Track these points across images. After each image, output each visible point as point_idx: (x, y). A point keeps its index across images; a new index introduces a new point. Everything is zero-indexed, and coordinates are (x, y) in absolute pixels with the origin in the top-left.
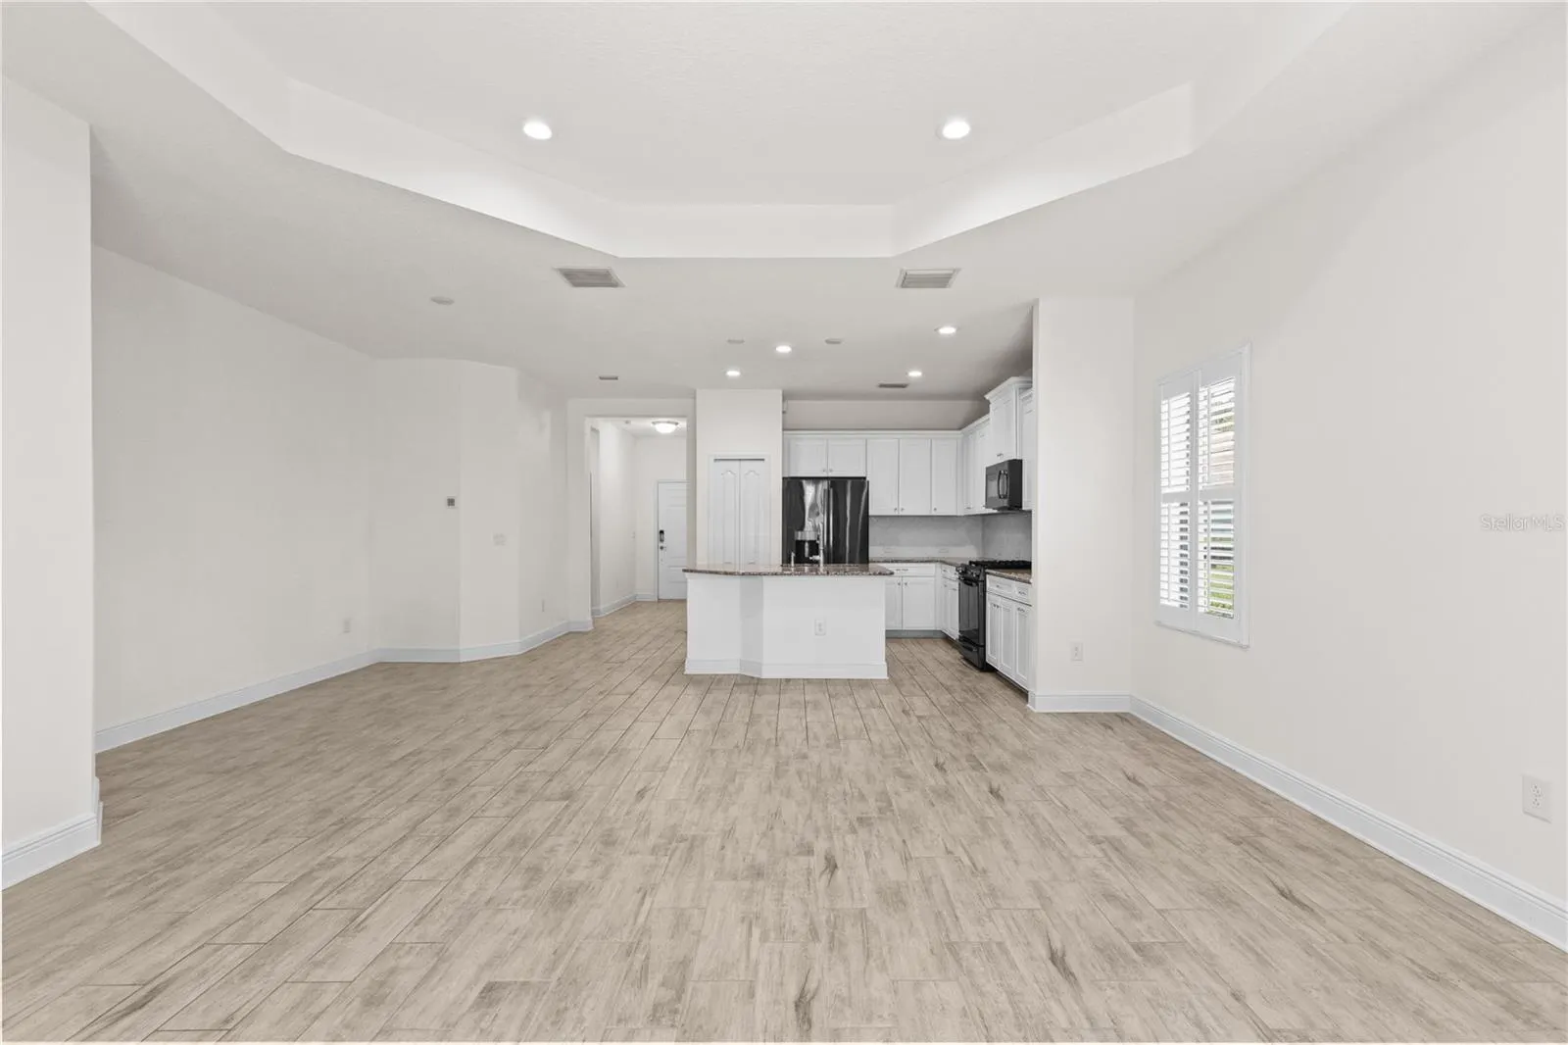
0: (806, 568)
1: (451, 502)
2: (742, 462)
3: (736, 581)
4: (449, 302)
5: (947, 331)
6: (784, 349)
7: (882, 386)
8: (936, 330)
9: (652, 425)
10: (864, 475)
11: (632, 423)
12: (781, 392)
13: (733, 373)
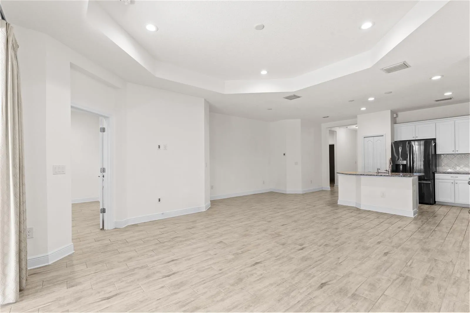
0: (401, 174)
1: (284, 154)
2: (375, 137)
3: (354, 176)
4: (271, 109)
5: (437, 78)
6: (371, 99)
7: (437, 101)
8: (430, 79)
9: (356, 127)
10: (435, 138)
11: (348, 127)
12: (390, 111)
13: (363, 109)
